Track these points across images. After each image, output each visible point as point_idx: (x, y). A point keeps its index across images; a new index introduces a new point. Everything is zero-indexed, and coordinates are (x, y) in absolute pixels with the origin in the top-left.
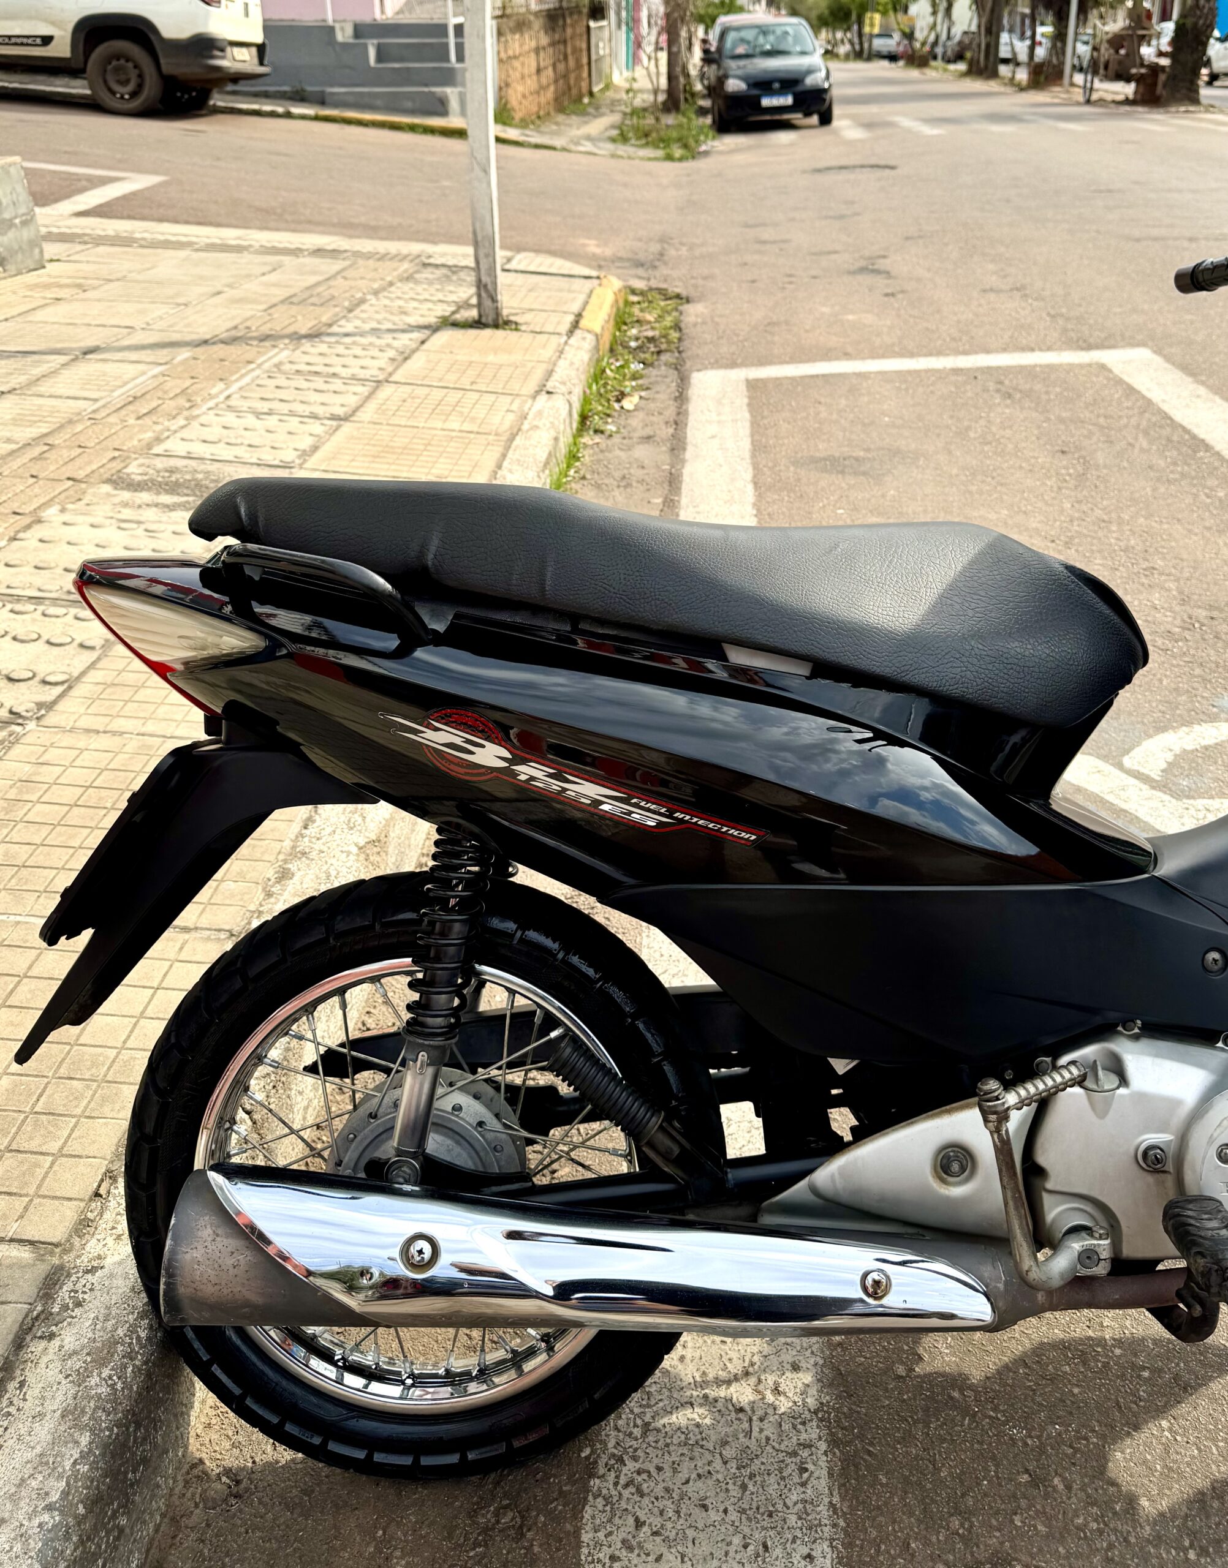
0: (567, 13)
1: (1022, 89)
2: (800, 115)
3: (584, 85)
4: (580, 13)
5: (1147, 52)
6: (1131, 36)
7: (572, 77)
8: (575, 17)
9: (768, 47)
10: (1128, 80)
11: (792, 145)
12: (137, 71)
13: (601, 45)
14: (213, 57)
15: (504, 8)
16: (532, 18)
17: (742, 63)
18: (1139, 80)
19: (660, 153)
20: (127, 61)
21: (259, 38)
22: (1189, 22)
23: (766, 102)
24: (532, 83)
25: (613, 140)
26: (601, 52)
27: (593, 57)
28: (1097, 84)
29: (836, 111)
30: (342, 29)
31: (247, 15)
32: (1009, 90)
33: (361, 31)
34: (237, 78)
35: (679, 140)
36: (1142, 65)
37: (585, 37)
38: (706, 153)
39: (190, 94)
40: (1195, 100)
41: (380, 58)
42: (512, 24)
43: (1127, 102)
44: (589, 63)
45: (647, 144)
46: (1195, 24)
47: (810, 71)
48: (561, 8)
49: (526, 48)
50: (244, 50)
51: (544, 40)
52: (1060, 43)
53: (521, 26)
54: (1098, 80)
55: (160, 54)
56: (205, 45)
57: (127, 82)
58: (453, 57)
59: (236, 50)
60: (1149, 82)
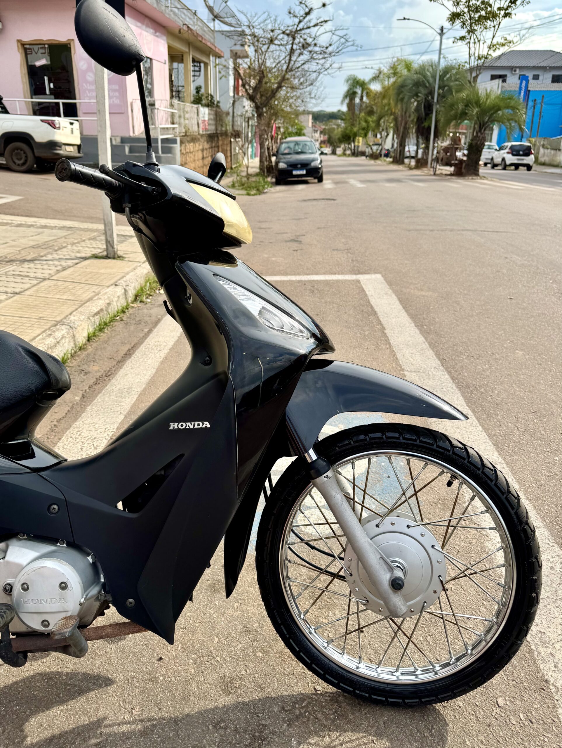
0: (219, 135)
1: (411, 169)
2: (312, 178)
4: (227, 135)
5: (459, 154)
6: (452, 148)
8: (224, 137)
9: (300, 150)
10: (451, 165)
11: (302, 190)
12: (25, 155)
13: (237, 149)
14: (56, 150)
15: (186, 132)
16: (199, 137)
18: (455, 165)
19: (246, 192)
21: (78, 143)
22: (474, 142)
23: (295, 173)
26: (237, 152)
27: (233, 154)
29: (324, 177)
30: (116, 140)
31: (73, 133)
32: (407, 169)
33: (123, 140)
35: (256, 187)
36: (456, 160)
37: (229, 145)
38: (266, 193)
40: (477, 174)
41: (130, 152)
43: (451, 175)
44: (231, 156)
45: (242, 189)
46: (477, 143)
47: (313, 160)
48: (216, 133)
49: (197, 149)
50: (71, 147)
51: (207, 146)
52: (426, 151)
53: (194, 140)
54: (438, 166)
55: (34, 148)
56: (53, 145)
57: (21, 159)
58: (160, 152)
59: (67, 147)
60: (459, 166)
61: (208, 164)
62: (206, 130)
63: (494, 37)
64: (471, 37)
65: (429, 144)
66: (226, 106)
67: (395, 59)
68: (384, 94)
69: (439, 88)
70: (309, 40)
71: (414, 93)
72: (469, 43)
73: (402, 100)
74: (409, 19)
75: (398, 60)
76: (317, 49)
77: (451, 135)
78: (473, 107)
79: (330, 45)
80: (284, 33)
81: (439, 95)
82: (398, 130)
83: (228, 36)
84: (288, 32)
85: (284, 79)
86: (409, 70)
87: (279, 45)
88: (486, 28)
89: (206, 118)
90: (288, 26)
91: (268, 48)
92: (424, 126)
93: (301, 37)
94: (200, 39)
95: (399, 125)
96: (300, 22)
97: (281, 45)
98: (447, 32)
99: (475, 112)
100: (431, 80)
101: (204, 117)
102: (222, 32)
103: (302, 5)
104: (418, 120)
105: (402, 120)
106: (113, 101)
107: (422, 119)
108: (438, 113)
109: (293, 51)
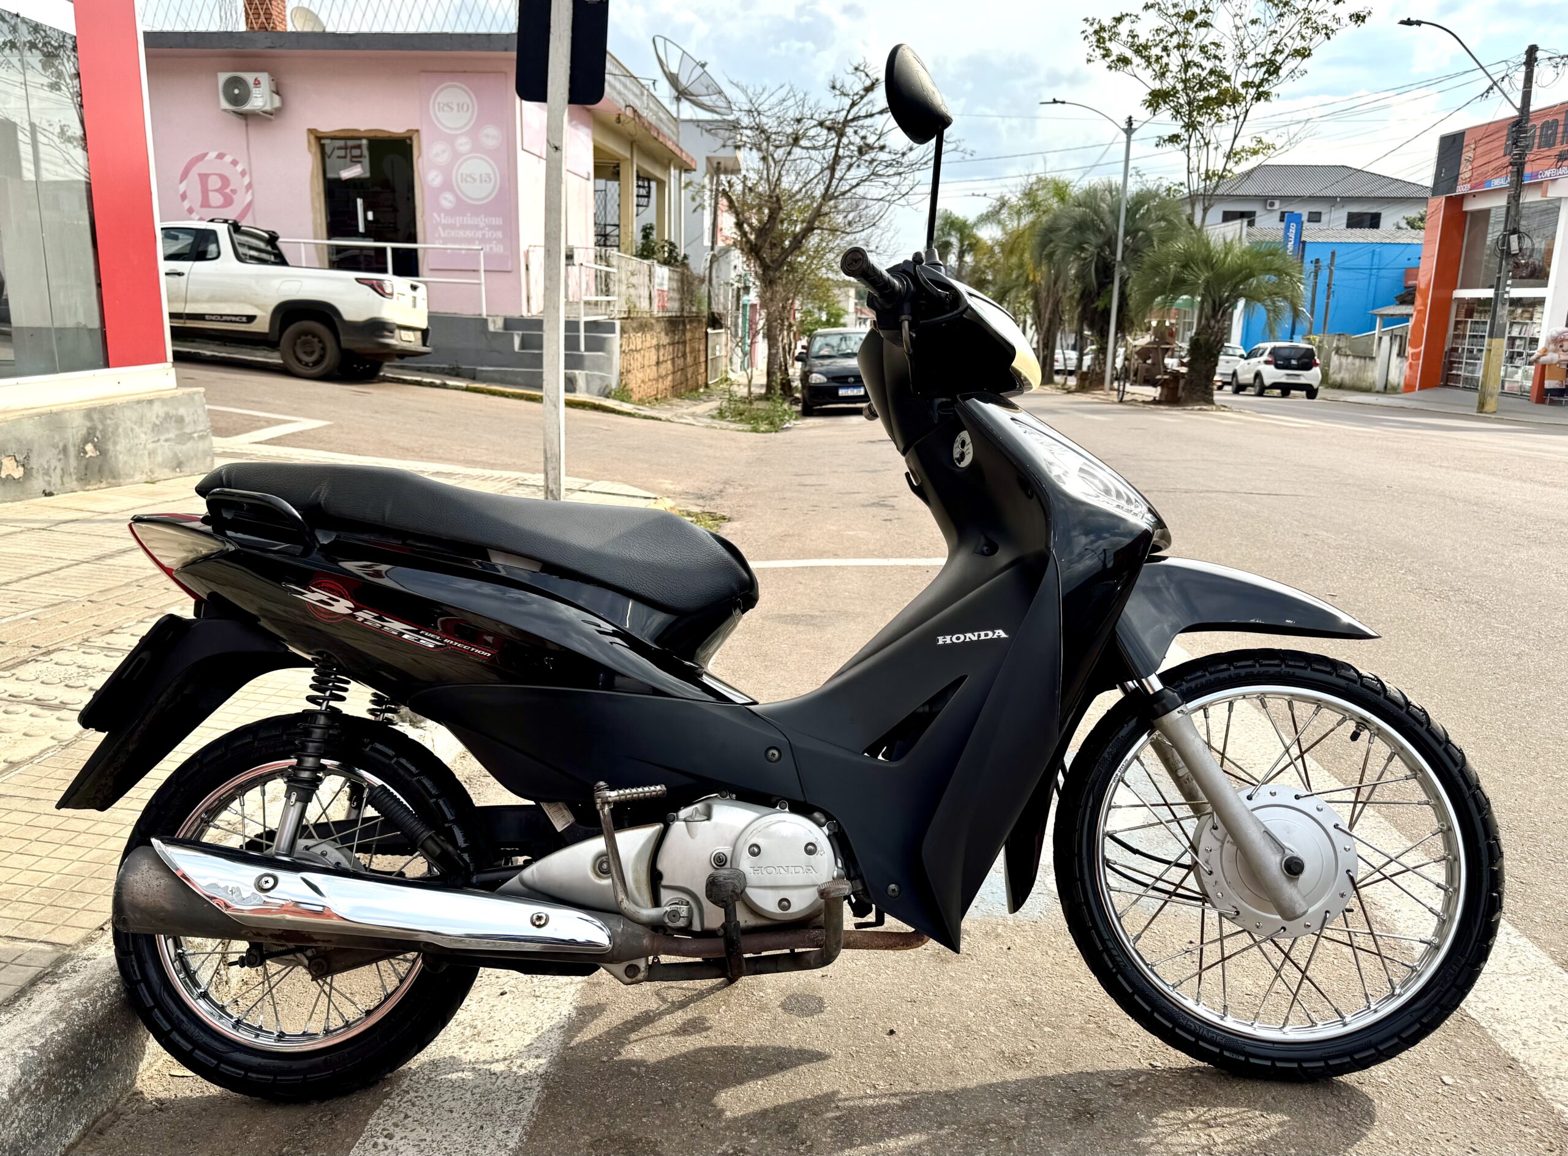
0: (687, 321)
1: (1071, 392)
3: (701, 379)
4: (700, 321)
5: (1170, 362)
6: (1157, 349)
7: (690, 371)
8: (695, 324)
9: (848, 351)
10: (1154, 384)
11: (860, 424)
12: (321, 345)
13: (718, 347)
14: (384, 337)
15: (631, 312)
16: (653, 321)
17: (827, 362)
18: (1163, 384)
19: (749, 427)
20: (314, 336)
21: (424, 325)
22: (1202, 338)
23: (842, 392)
24: (652, 372)
25: (713, 417)
26: (718, 354)
27: (710, 357)
28: (1129, 388)
30: (494, 322)
31: (414, 306)
32: (1060, 392)
33: (509, 324)
34: (404, 354)
35: (768, 418)
36: (1166, 373)
37: (703, 341)
38: (788, 429)
39: (364, 366)
40: (1211, 402)
41: (523, 345)
42: (635, 325)
43: (1155, 402)
44: (707, 361)
45: (741, 421)
46: (1208, 340)
48: (682, 316)
49: (648, 344)
50: (411, 333)
51: (665, 340)
52: (1101, 357)
53: (643, 327)
54: (1128, 385)
55: (341, 332)
56: (378, 327)
57: (312, 353)
58: (582, 347)
59: (403, 333)
60: (1171, 386)
61: (667, 375)
62: (663, 308)
63: (1236, 137)
64: (1190, 137)
65: (1107, 343)
66: (699, 265)
67: (1033, 179)
68: (1011, 246)
69: (1126, 234)
70: (871, 140)
71: (1075, 242)
72: (1188, 147)
73: (1050, 256)
74: (1063, 102)
75: (1039, 180)
76: (883, 156)
77: (1154, 323)
78: (1199, 269)
79: (910, 149)
80: (820, 124)
81: (1125, 246)
82: (1041, 315)
83: (709, 131)
84: (828, 123)
85: (818, 214)
86: (1062, 199)
87: (807, 148)
88: (1219, 120)
89: (666, 288)
90: (830, 113)
91: (789, 153)
93: (856, 132)
94: (655, 135)
95: (1042, 306)
96: (853, 104)
97: (814, 148)
98: (1139, 127)
99: (1203, 277)
100: (1109, 219)
101: (661, 284)
102: (697, 123)
103: (858, 74)
104: (1082, 296)
105: (1048, 295)
106: (491, 249)
107: (1091, 293)
108: (1124, 283)
109: (837, 159)
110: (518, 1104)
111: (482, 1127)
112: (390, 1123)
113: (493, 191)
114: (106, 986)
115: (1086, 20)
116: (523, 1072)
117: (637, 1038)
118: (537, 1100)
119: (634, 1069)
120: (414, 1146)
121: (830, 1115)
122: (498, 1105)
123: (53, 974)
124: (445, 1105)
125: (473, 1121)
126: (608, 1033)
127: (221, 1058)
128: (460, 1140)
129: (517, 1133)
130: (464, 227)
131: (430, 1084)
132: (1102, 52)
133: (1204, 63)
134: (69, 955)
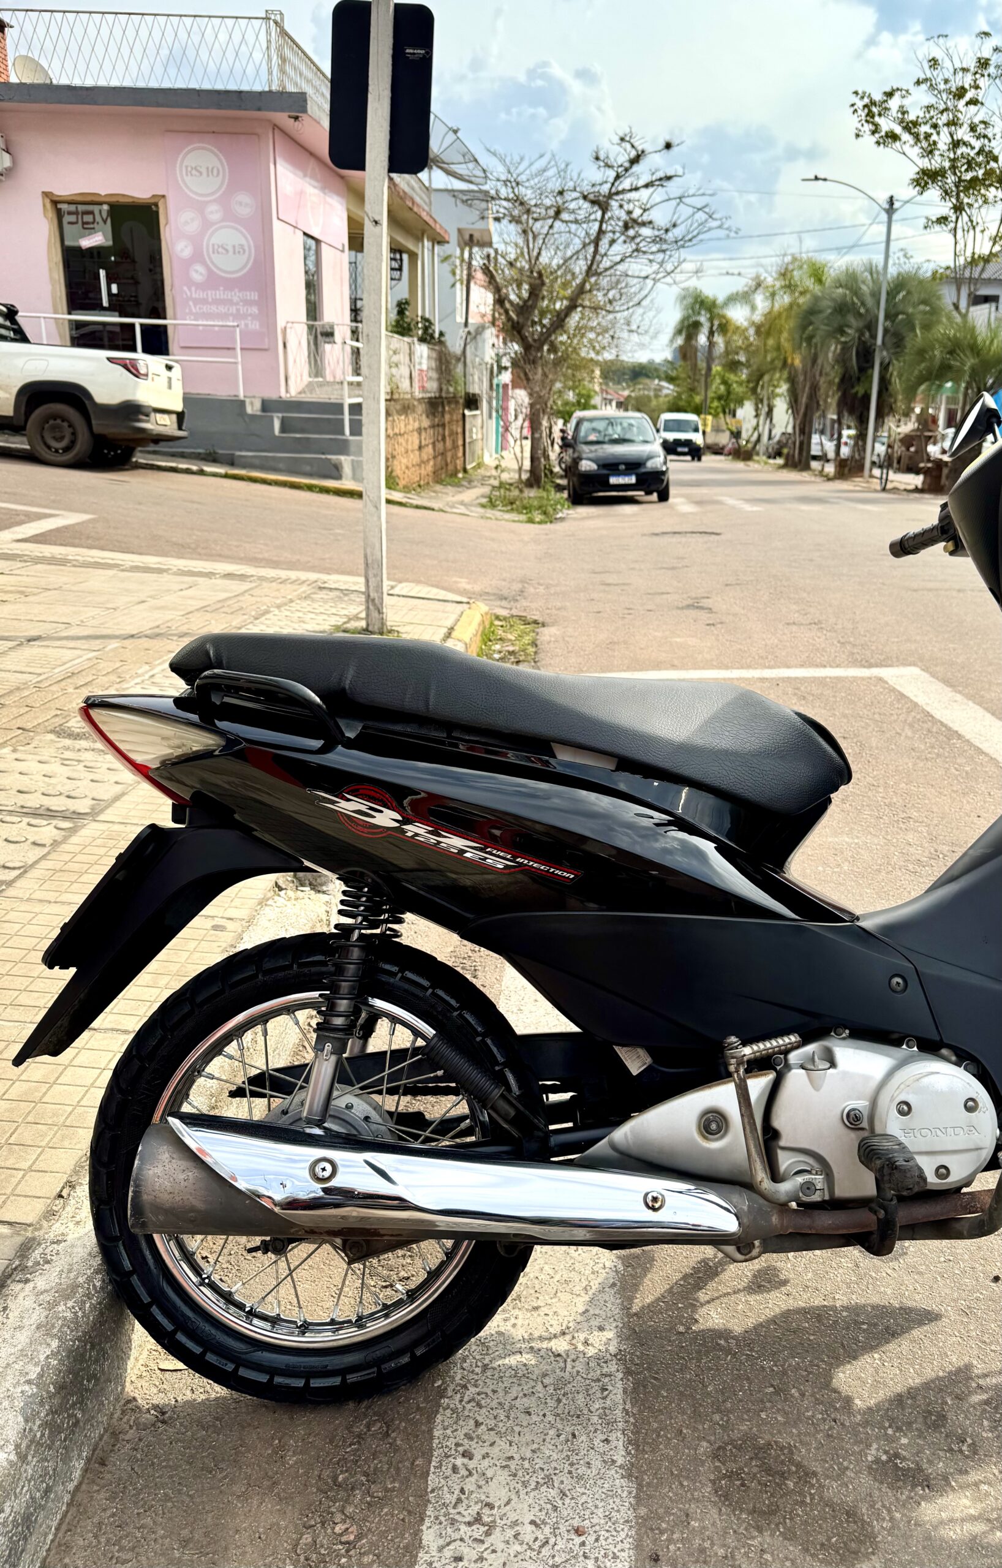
0: (445, 402)
1: (829, 479)
2: (642, 493)
3: (459, 463)
4: (457, 402)
5: (933, 450)
6: (919, 436)
7: (449, 454)
8: (453, 406)
9: (616, 436)
10: (917, 472)
11: (634, 515)
12: (71, 430)
13: (474, 430)
14: (139, 421)
15: (392, 393)
16: (416, 403)
17: (593, 448)
18: (926, 472)
19: (523, 517)
20: (63, 421)
21: (179, 408)
23: (613, 480)
24: (415, 457)
25: (483, 506)
26: (474, 437)
27: (468, 440)
28: (892, 476)
29: (673, 491)
31: (170, 387)
32: (818, 479)
33: (267, 406)
34: (159, 439)
35: (540, 507)
36: (929, 460)
37: (461, 423)
38: (562, 519)
39: (115, 452)
41: (283, 429)
42: (398, 407)
43: (917, 490)
44: (464, 445)
45: (512, 510)
47: (650, 457)
48: (440, 397)
49: (410, 427)
50: (166, 416)
51: (426, 423)
52: (860, 443)
53: (406, 409)
54: (891, 473)
55: (92, 417)
56: (132, 410)
57: (62, 438)
58: (347, 431)
59: (159, 416)
60: (934, 473)
61: (428, 460)
62: (423, 389)
64: (957, 218)
65: (866, 429)
66: (455, 345)
67: (788, 259)
68: (766, 328)
69: (887, 317)
70: (637, 213)
71: (836, 325)
72: (955, 229)
73: (809, 339)
74: (825, 180)
75: (794, 259)
76: (646, 231)
77: (918, 410)
78: (965, 355)
79: (674, 226)
80: (585, 198)
81: (886, 331)
82: (796, 401)
83: (464, 202)
84: (591, 197)
85: (581, 290)
86: (820, 281)
87: (566, 222)
88: (986, 202)
89: (424, 367)
90: (593, 185)
91: (551, 227)
92: (857, 393)
93: (621, 206)
94: (410, 205)
95: (799, 391)
96: (618, 177)
97: (576, 222)
98: (902, 206)
99: (969, 364)
100: (870, 302)
101: (420, 363)
102: (453, 193)
103: (623, 144)
104: (842, 380)
105: (805, 379)
106: (246, 325)
107: (851, 378)
108: (885, 368)
109: (601, 232)
110: (604, 1398)
111: (574, 1436)
112: (460, 1434)
113: (247, 262)
114: (90, 1280)
115: (856, 93)
116: (591, 1351)
117: (707, 1298)
118: (625, 1391)
119: (722, 1342)
120: (504, 1467)
121: (976, 1398)
122: (580, 1399)
123: (22, 1268)
124: (517, 1403)
125: (560, 1426)
126: (670, 1291)
127: (239, 1362)
128: (555, 1456)
129: (618, 1440)
130: (217, 302)
131: (489, 1373)
132: (872, 128)
133: (973, 142)
134: (34, 1239)
